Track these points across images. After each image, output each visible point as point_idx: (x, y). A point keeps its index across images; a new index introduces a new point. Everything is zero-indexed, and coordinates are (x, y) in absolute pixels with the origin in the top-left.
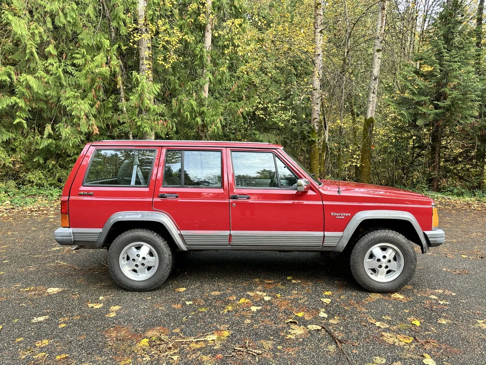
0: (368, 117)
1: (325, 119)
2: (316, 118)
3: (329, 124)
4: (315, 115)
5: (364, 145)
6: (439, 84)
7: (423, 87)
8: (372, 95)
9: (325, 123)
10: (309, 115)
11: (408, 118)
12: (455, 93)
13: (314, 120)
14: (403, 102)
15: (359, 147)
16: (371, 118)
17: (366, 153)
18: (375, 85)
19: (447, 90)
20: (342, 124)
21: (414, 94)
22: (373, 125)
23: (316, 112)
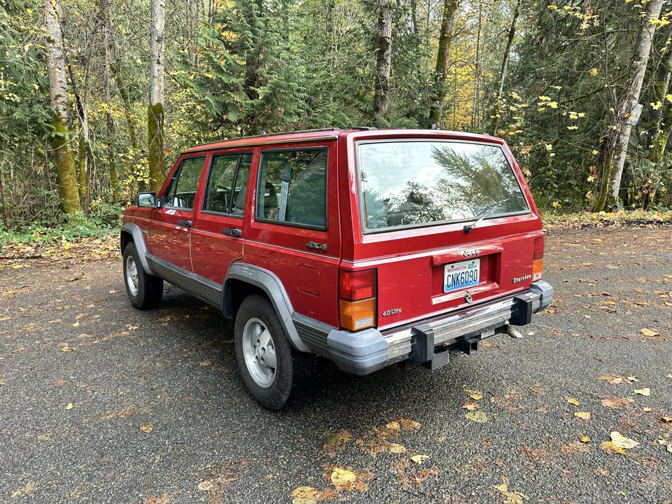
0: (154, 103)
1: (78, 98)
2: (59, 96)
3: (87, 109)
4: (57, 90)
5: (153, 150)
6: (253, 62)
7: (232, 62)
8: (156, 67)
9: (79, 106)
10: (45, 88)
11: (215, 110)
13: (56, 99)
14: (204, 83)
15: (143, 152)
16: (159, 104)
17: (157, 161)
18: (158, 50)
19: (263, 70)
20: (112, 111)
21: (219, 69)
22: (163, 117)
23: (58, 84)
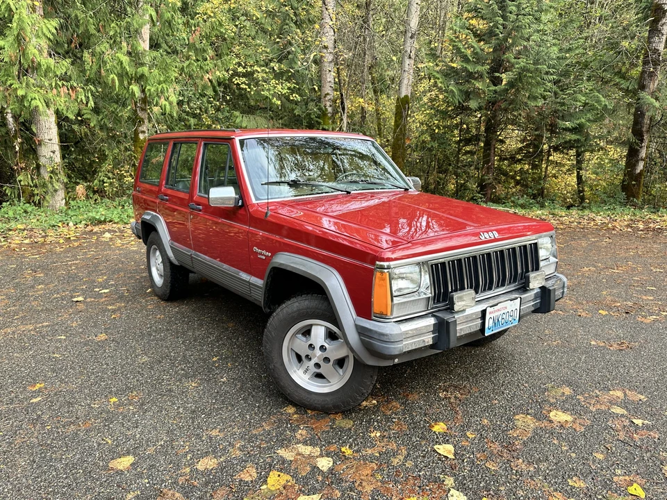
0: (403, 95)
1: (342, 95)
2: (328, 94)
3: (348, 104)
4: (327, 89)
5: (397, 139)
6: (501, 48)
7: (479, 50)
8: (407, 61)
9: (342, 104)
11: (458, 98)
13: (325, 97)
14: (450, 73)
15: (388, 140)
16: (406, 96)
17: (399, 149)
18: (411, 46)
19: (510, 56)
20: (366, 105)
21: (465, 59)
22: (408, 108)
23: (328, 84)
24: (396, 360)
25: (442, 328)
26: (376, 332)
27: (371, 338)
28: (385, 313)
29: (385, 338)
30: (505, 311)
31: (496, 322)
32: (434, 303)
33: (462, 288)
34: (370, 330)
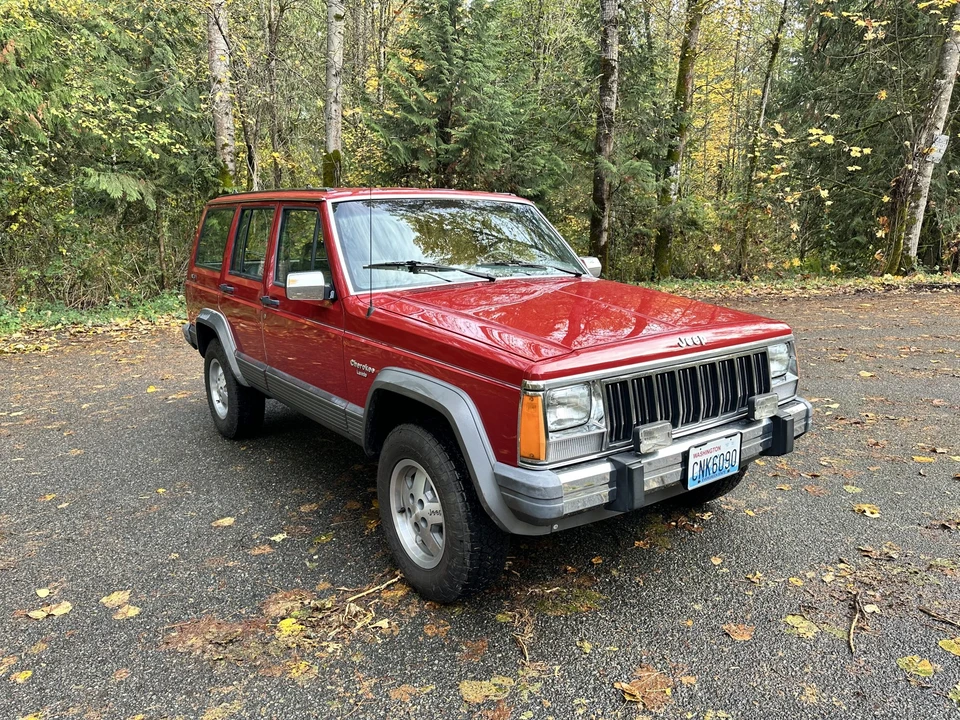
0: (331, 151)
6: (448, 98)
12: (474, 116)
16: (336, 152)
22: (341, 167)
24: (555, 527)
25: (623, 478)
26: (523, 485)
27: (517, 493)
28: (536, 456)
29: (536, 494)
30: (718, 453)
31: (704, 469)
32: (611, 441)
33: (653, 419)
34: (515, 482)
